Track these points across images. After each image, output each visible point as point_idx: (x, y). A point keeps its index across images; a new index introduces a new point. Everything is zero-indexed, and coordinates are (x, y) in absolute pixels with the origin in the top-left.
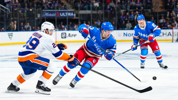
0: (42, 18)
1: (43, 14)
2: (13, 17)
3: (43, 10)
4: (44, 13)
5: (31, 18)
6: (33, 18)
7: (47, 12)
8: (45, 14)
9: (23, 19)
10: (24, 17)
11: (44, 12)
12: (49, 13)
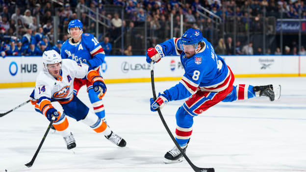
0: (275, 34)
1: (278, 26)
2: (225, 31)
3: (279, 20)
4: (279, 24)
5: (256, 33)
6: (260, 33)
7: (284, 22)
8: (280, 26)
9: (242, 34)
10: (244, 31)
11: (279, 22)
12: (288, 25)
